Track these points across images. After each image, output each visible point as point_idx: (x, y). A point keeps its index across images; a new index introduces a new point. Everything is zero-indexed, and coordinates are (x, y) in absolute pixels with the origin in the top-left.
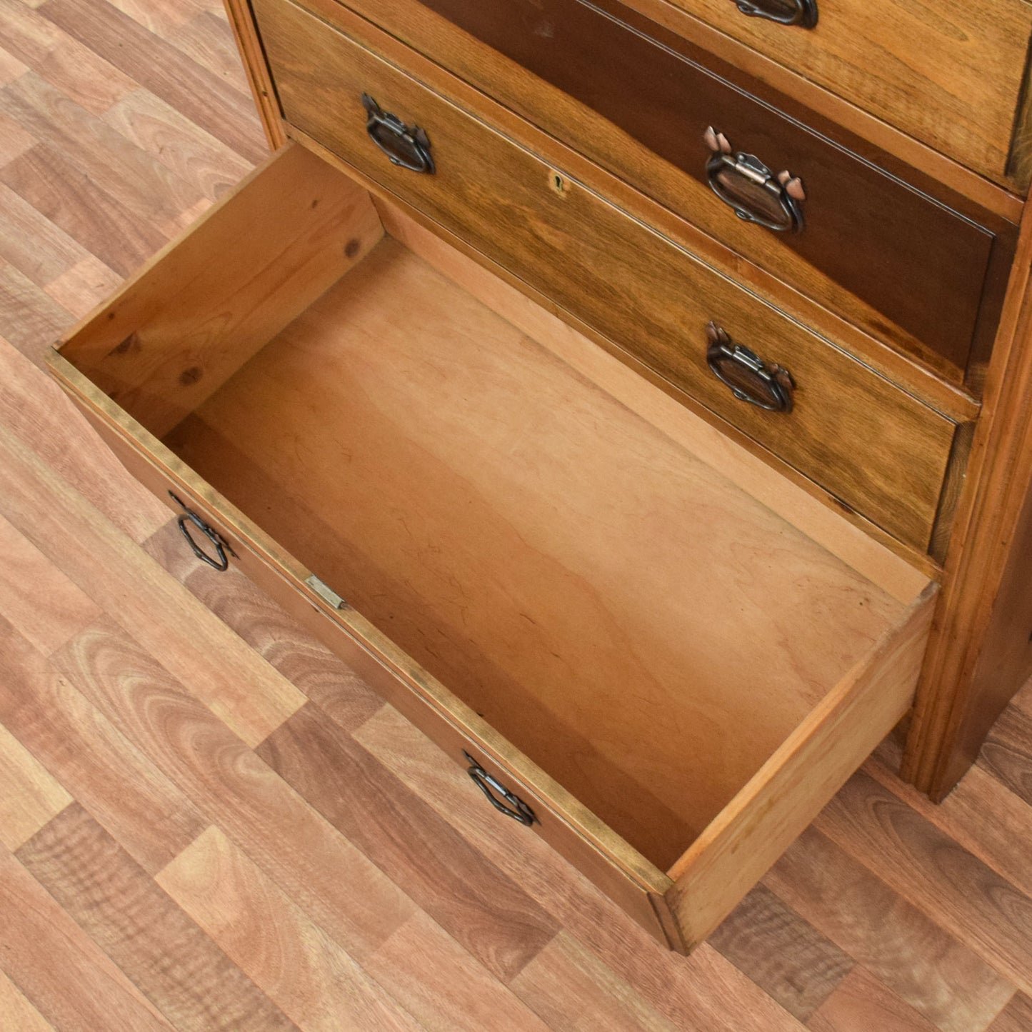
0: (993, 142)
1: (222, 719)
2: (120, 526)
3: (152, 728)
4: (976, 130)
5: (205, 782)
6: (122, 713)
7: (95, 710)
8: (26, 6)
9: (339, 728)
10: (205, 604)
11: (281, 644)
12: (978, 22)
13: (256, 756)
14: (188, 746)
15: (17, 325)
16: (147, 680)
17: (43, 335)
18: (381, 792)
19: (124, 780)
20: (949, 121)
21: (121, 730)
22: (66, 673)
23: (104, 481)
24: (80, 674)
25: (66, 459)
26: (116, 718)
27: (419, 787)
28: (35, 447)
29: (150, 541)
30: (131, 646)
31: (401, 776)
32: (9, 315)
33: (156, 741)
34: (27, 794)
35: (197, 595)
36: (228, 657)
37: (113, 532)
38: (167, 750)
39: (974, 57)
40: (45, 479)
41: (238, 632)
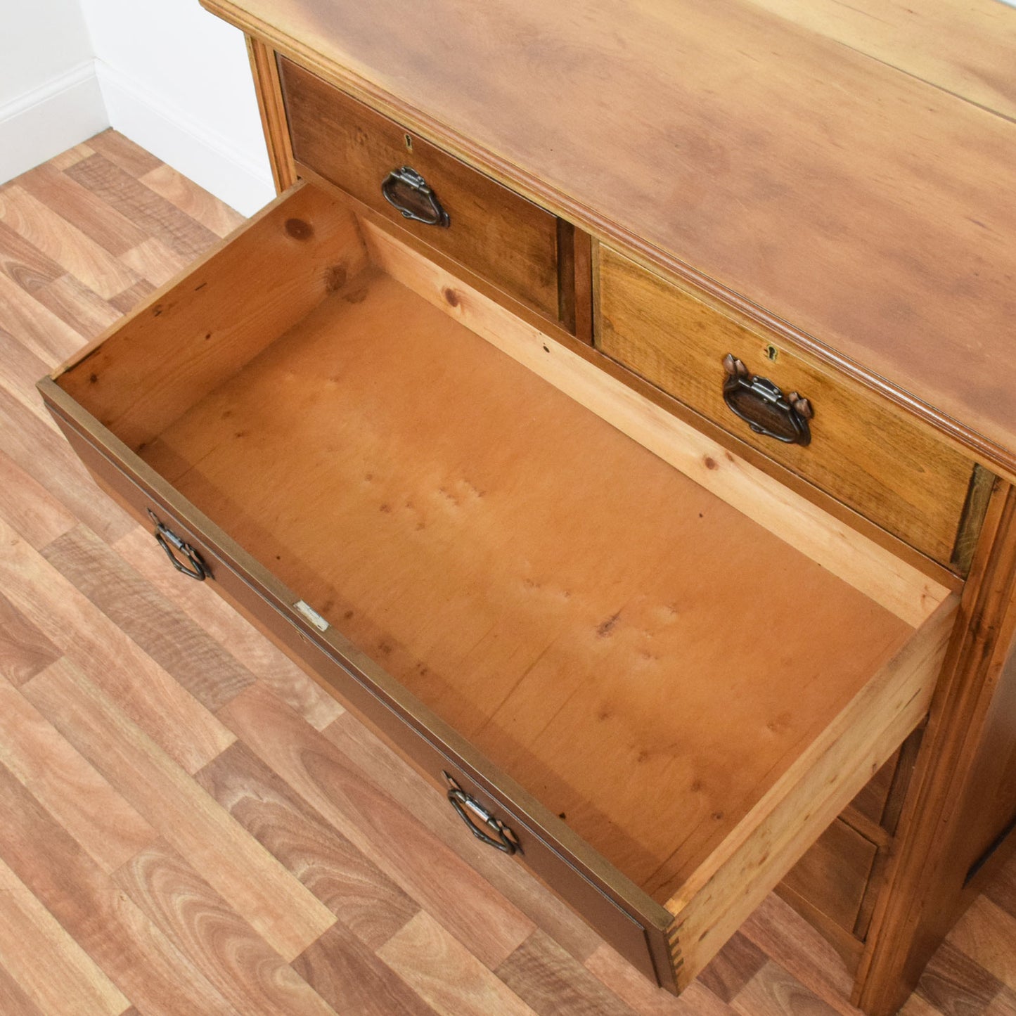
0: (943, 540)
1: (262, 934)
2: (175, 759)
3: (201, 941)
4: (929, 530)
5: (248, 992)
6: (175, 927)
7: (151, 923)
8: (100, 299)
9: (364, 946)
10: (248, 830)
11: (314, 869)
12: (933, 462)
13: (291, 969)
14: (232, 958)
15: (87, 577)
16: (197, 898)
17: (110, 586)
18: (400, 1004)
19: (176, 988)
20: (908, 521)
21: (174, 943)
22: (126, 890)
23: (161, 718)
24: (138, 891)
25: (129, 697)
26: (170, 932)
27: (434, 1001)
28: (102, 686)
29: (201, 773)
30: (184, 867)
31: (418, 990)
32: (81, 568)
33: (204, 952)
34: (90, 999)
35: (241, 822)
36: (268, 880)
37: (169, 764)
38: (213, 961)
39: (929, 484)
40: (110, 714)
41: (277, 856)
